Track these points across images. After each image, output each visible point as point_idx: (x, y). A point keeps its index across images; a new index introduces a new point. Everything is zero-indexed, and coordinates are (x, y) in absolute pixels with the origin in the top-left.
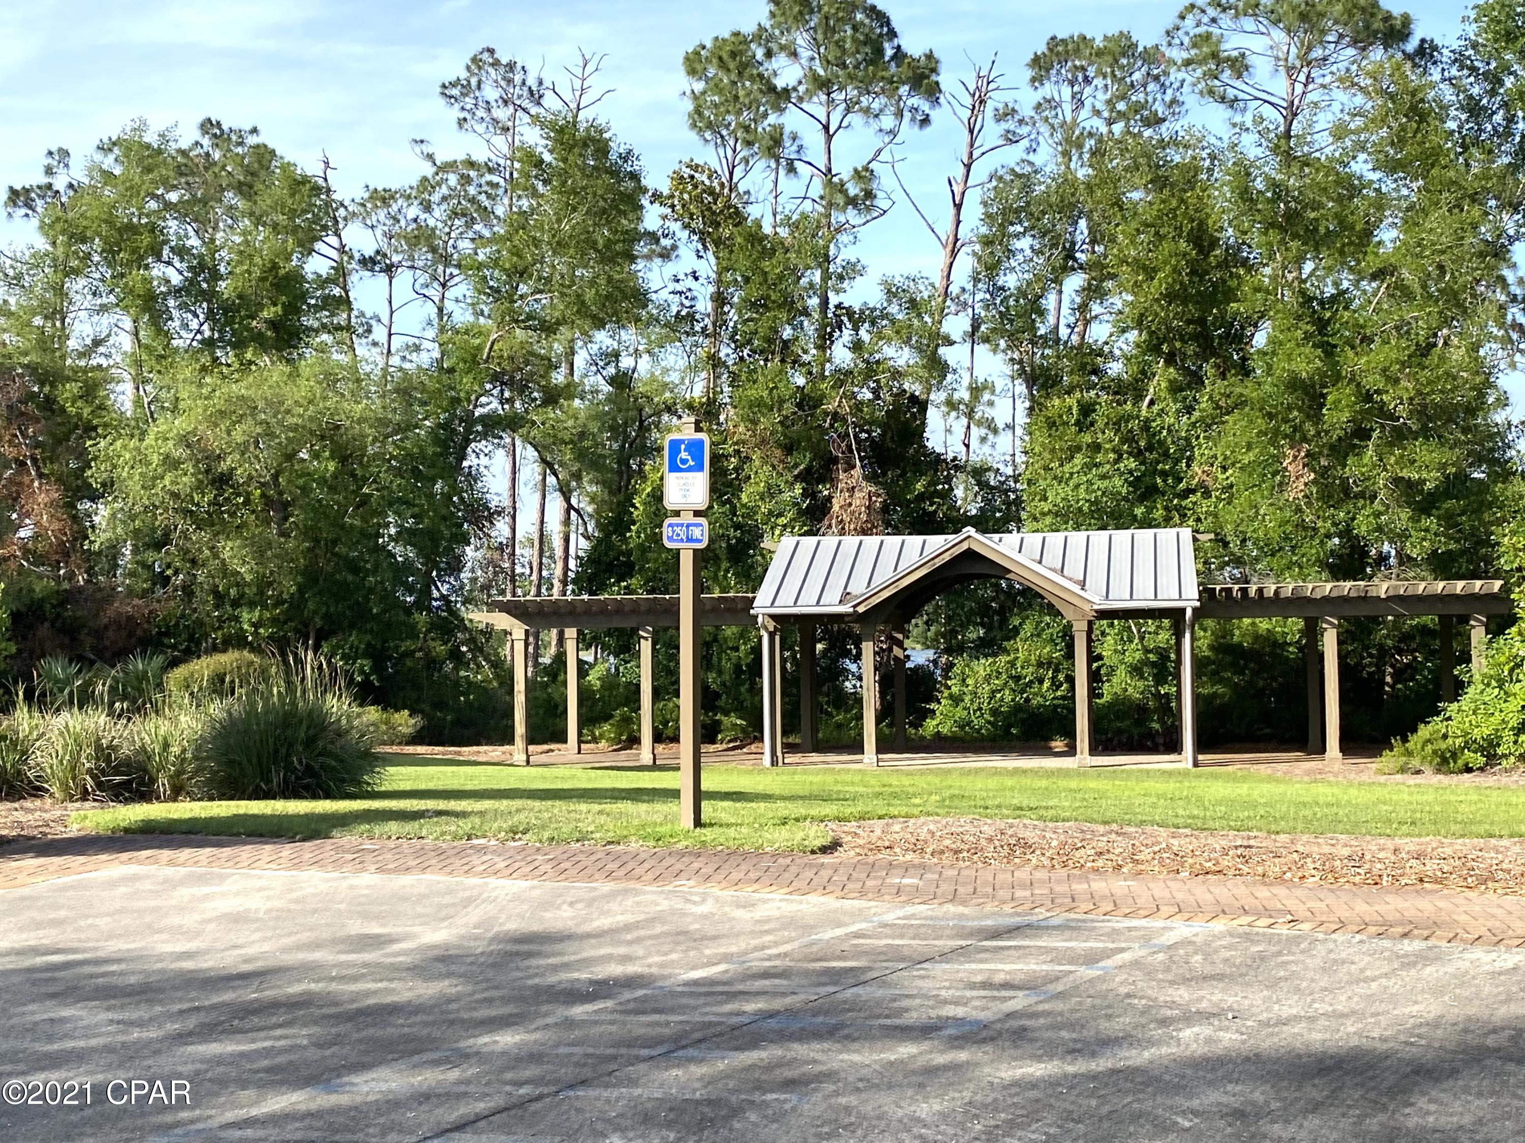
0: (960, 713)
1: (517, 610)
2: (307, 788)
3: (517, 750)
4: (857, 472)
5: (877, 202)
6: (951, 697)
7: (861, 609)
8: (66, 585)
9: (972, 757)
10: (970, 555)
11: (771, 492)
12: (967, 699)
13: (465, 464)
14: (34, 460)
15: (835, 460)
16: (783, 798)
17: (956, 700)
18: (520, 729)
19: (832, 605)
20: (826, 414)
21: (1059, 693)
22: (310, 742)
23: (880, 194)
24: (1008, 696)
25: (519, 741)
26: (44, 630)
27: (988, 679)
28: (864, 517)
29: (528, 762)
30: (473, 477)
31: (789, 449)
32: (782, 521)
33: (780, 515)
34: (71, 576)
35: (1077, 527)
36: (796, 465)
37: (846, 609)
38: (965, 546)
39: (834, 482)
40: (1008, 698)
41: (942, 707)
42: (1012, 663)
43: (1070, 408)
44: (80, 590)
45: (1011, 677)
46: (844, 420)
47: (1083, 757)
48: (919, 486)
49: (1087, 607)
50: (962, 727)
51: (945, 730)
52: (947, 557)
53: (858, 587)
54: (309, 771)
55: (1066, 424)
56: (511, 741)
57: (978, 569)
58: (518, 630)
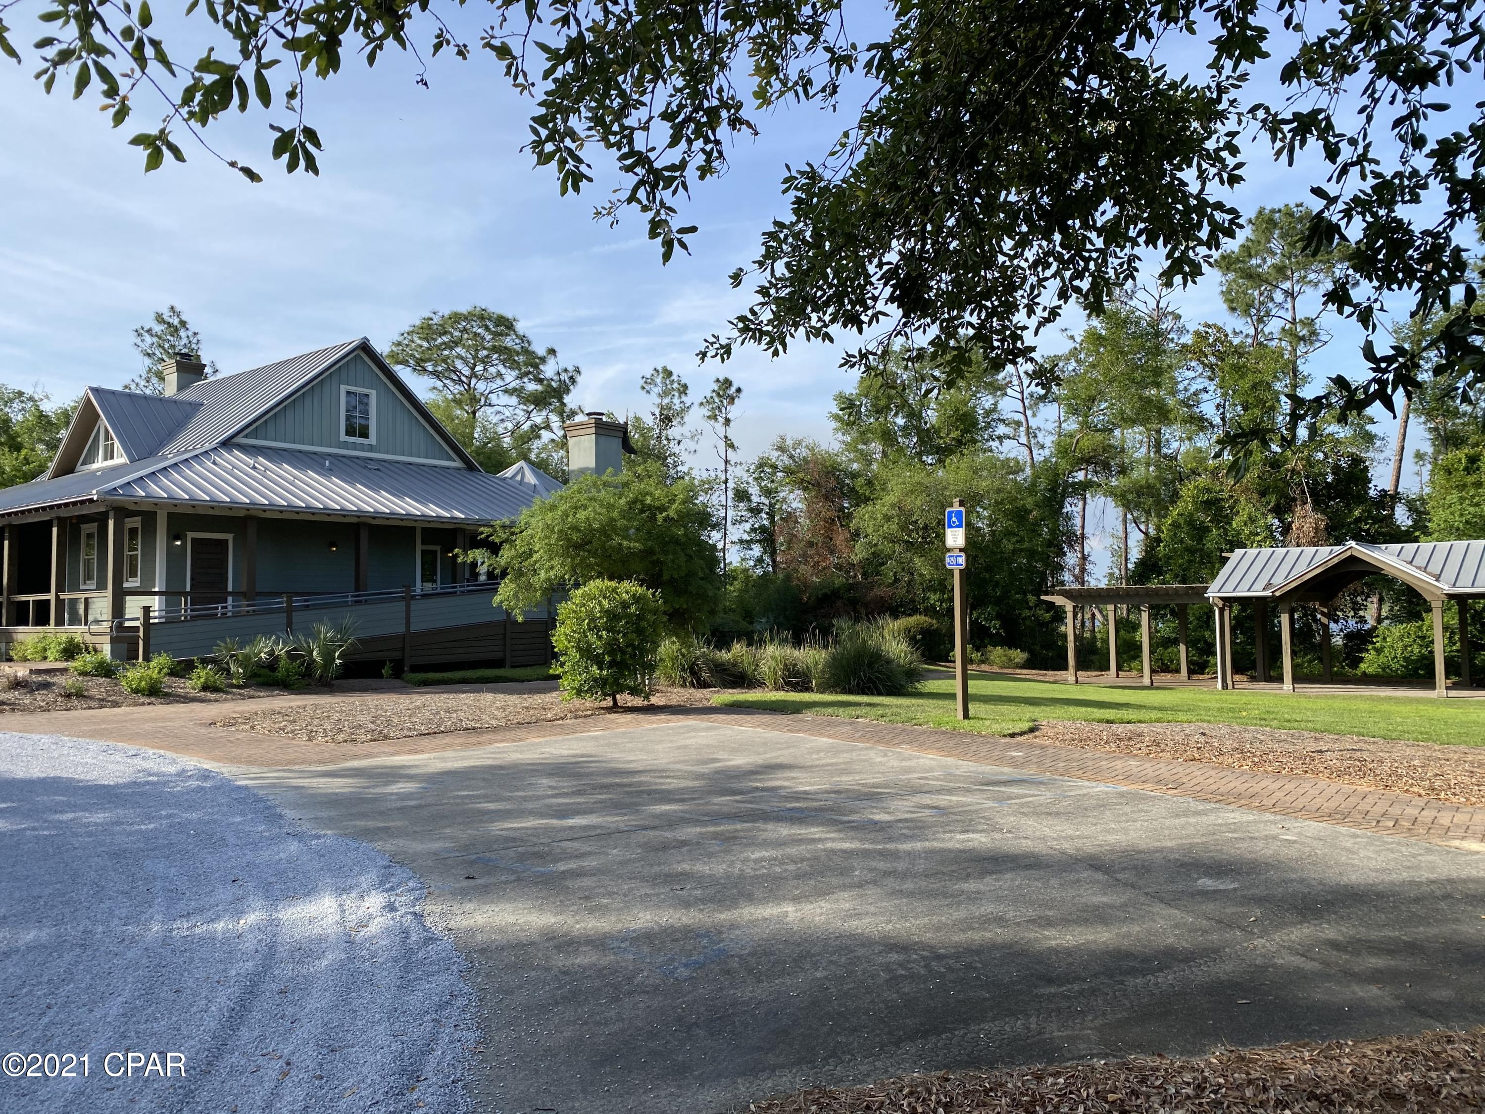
0: (1382, 659)
1: (1069, 594)
2: (869, 688)
3: (1069, 675)
4: (1309, 507)
5: (1320, 337)
6: (1375, 649)
7: (1277, 594)
8: (851, 581)
9: (1373, 688)
10: (1353, 559)
11: (1252, 520)
12: (1386, 650)
13: (1065, 510)
14: (839, 518)
15: (1294, 499)
16: (1154, 708)
17: (1379, 651)
18: (1071, 661)
19: (1258, 592)
20: (1287, 470)
21: (1454, 648)
22: (870, 665)
23: (1322, 332)
24: (1416, 649)
25: (1071, 669)
26: (839, 603)
27: (1401, 638)
28: (1312, 534)
29: (1077, 681)
30: (1069, 517)
31: (1263, 494)
32: (1259, 538)
33: (1257, 534)
34: (855, 576)
35: (1459, 538)
36: (1268, 503)
37: (1268, 593)
38: (1349, 553)
39: (1293, 512)
40: (1416, 651)
41: (1370, 656)
42: (1420, 628)
43: (1460, 459)
44: (859, 583)
45: (1419, 637)
46: (1299, 473)
47: (1440, 691)
48: (1356, 513)
49: (1439, 592)
50: (1384, 669)
51: (1370, 670)
52: (1336, 561)
53: (1278, 580)
54: (870, 680)
55: (1456, 470)
56: (1065, 668)
57: (1360, 568)
58: (1069, 606)
